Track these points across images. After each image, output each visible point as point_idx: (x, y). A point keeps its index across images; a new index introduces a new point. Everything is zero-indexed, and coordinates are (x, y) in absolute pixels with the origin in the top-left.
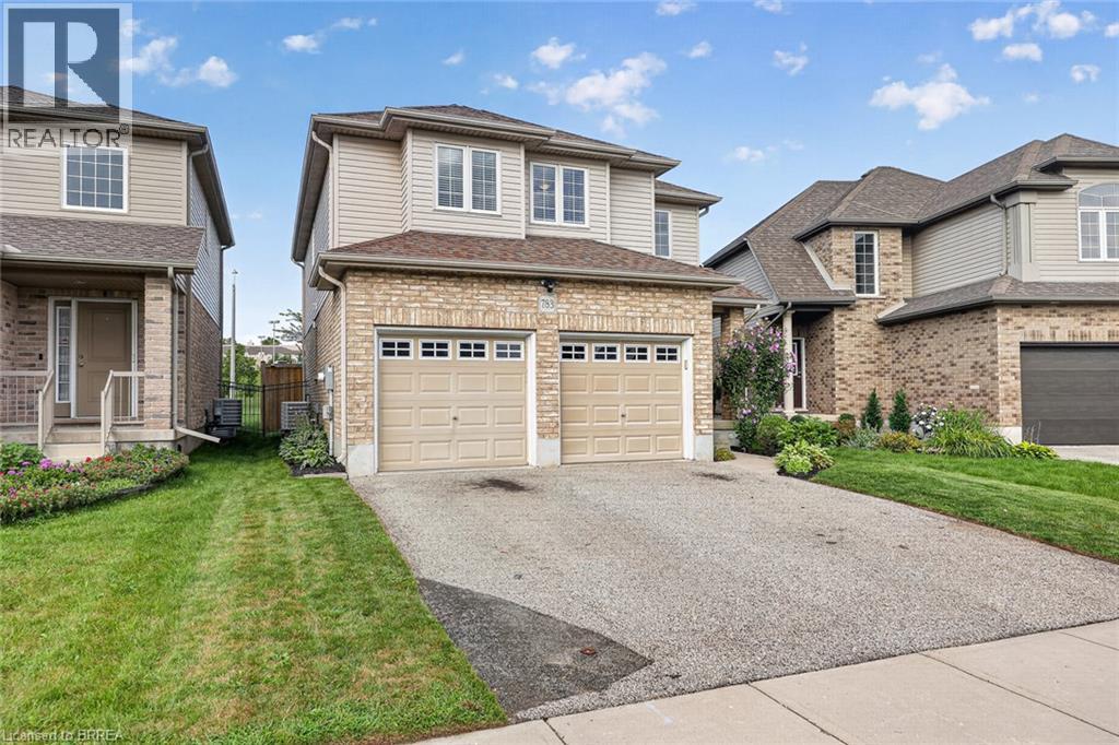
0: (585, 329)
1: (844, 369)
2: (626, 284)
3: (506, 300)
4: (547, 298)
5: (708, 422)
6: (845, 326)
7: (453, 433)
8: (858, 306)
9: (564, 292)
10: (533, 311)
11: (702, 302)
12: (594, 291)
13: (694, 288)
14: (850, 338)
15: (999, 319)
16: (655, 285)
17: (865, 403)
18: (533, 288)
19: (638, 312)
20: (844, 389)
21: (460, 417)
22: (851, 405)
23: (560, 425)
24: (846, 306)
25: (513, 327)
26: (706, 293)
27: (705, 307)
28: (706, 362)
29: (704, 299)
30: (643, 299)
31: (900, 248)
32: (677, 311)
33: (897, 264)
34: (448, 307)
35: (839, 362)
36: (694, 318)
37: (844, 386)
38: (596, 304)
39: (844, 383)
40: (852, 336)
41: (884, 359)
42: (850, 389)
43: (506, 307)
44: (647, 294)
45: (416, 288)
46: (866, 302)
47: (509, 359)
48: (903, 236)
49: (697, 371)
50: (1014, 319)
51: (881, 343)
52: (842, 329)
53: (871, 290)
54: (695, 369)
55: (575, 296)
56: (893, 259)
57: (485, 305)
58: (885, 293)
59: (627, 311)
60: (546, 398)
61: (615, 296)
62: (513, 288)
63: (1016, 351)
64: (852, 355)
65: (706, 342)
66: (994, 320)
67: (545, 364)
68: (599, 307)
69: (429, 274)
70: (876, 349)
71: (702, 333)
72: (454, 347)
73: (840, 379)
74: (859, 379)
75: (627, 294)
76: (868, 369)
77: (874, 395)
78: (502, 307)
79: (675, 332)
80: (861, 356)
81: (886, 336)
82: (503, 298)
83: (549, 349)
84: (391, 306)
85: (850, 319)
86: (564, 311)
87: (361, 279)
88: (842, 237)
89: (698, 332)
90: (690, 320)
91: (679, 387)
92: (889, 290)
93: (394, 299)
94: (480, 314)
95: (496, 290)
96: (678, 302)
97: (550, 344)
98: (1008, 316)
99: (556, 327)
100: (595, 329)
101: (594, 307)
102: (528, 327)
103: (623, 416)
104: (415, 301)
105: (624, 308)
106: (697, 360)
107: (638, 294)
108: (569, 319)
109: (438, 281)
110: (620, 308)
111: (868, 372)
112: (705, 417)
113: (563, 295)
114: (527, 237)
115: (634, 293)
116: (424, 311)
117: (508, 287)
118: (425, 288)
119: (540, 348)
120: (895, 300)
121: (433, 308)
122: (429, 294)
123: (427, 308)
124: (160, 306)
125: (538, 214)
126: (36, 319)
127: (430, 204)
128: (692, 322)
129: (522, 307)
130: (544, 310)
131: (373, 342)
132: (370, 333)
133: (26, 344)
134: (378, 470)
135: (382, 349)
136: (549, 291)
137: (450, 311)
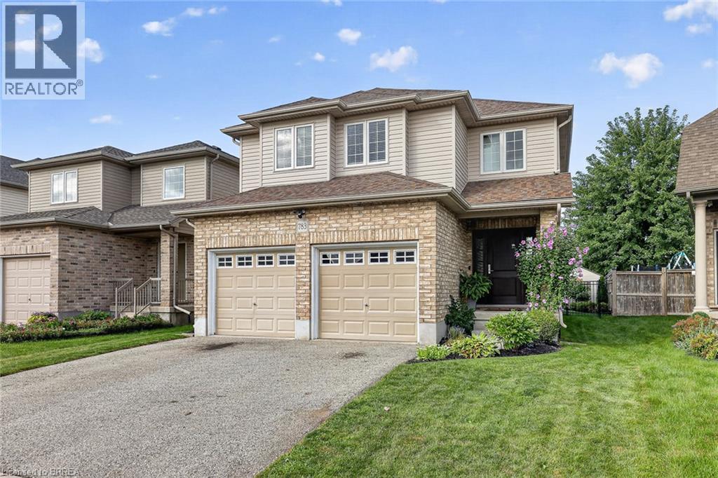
0: (329, 242)
2: (360, 205)
3: (276, 227)
4: (300, 222)
5: (431, 312)
7: (254, 313)
9: (312, 217)
10: (293, 232)
11: (426, 212)
12: (335, 214)
13: (419, 201)
16: (383, 203)
18: (293, 217)
19: (368, 226)
21: (258, 304)
25: (280, 244)
26: (430, 203)
27: (428, 216)
28: (430, 262)
29: (427, 209)
30: (373, 216)
32: (402, 221)
34: (243, 234)
36: (418, 226)
38: (337, 223)
43: (276, 231)
44: (376, 211)
45: (225, 225)
47: (287, 265)
49: (422, 271)
54: (420, 268)
55: (321, 219)
57: (264, 231)
59: (359, 226)
60: (301, 292)
61: (351, 215)
62: (281, 218)
65: (429, 245)
67: (301, 268)
68: (338, 225)
69: (233, 215)
71: (425, 238)
72: (255, 259)
75: (360, 212)
78: (275, 231)
79: (400, 239)
82: (274, 225)
83: (303, 258)
84: (214, 238)
86: (314, 230)
87: (200, 223)
89: (421, 237)
90: (414, 228)
93: (216, 232)
94: (261, 237)
95: (270, 221)
96: (402, 215)
97: (304, 254)
99: (308, 242)
100: (335, 242)
101: (334, 226)
102: (290, 243)
103: (366, 305)
104: (225, 233)
105: (358, 224)
106: (422, 260)
107: (368, 212)
108: (317, 236)
109: (238, 219)
110: (354, 224)
112: (429, 308)
113: (313, 219)
114: (331, 179)
115: (365, 212)
116: (230, 239)
117: (277, 217)
118: (230, 224)
121: (236, 236)
122: (233, 227)
123: (232, 236)
124: (166, 245)
125: (351, 160)
126: (152, 253)
127: (272, 168)
128: (417, 229)
129: (286, 230)
130: (299, 231)
131: (207, 259)
132: (204, 254)
133: (149, 265)
134: (215, 334)
135: (218, 262)
136: (300, 217)
137: (244, 237)
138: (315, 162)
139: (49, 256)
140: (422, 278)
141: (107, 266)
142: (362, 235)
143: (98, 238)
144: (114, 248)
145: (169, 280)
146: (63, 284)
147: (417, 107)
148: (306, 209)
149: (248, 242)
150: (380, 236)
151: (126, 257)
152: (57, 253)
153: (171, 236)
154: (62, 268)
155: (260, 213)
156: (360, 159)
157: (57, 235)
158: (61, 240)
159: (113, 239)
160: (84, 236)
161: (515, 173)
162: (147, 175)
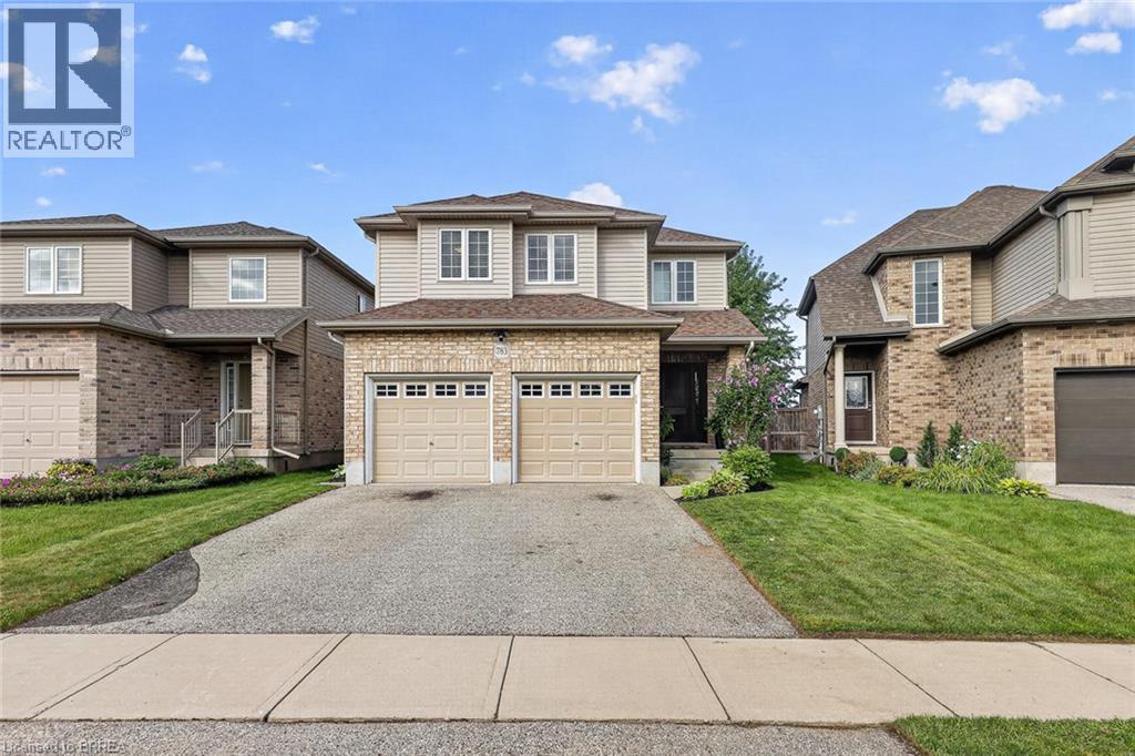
0: (535, 370)
1: (899, 402)
2: (573, 331)
3: (467, 349)
4: (501, 346)
5: (654, 450)
6: (900, 357)
7: (430, 454)
8: (919, 337)
9: (516, 340)
10: (488, 357)
11: (649, 343)
12: (544, 338)
13: (641, 330)
14: (905, 371)
15: (1025, 344)
16: (601, 330)
17: (921, 436)
18: (491, 339)
19: (585, 354)
20: (899, 422)
21: (435, 442)
22: (907, 438)
23: (517, 448)
24: (903, 337)
25: (471, 371)
26: (652, 334)
27: (651, 347)
28: (653, 397)
29: (650, 340)
30: (589, 343)
31: (969, 272)
32: (622, 352)
33: (965, 290)
34: (419, 357)
35: (894, 395)
36: (640, 357)
37: (899, 418)
38: (546, 349)
39: (898, 415)
40: (910, 367)
41: (947, 390)
42: (906, 421)
44: (593, 339)
45: (393, 345)
46: (926, 332)
47: (476, 396)
48: (972, 260)
49: (644, 405)
50: (1046, 342)
51: (944, 373)
52: (898, 361)
53: (935, 318)
54: (642, 403)
55: (526, 343)
56: (960, 285)
57: (449, 354)
58: (949, 322)
59: (574, 354)
61: (563, 342)
62: (472, 340)
63: (1050, 378)
64: (909, 387)
65: (653, 378)
66: (1021, 345)
67: (500, 400)
68: (547, 352)
69: (405, 332)
70: (938, 380)
71: (648, 370)
72: (431, 388)
73: (894, 412)
74: (916, 411)
75: (574, 339)
76: (927, 401)
77: (930, 428)
78: (465, 356)
79: (620, 370)
80: (918, 387)
81: (949, 366)
82: (464, 348)
83: (502, 388)
84: (376, 358)
85: (905, 351)
86: (517, 356)
87: (354, 339)
88: (898, 268)
89: (644, 370)
90: (636, 359)
91: (631, 419)
92: (953, 318)
93: (379, 353)
94: (445, 361)
95: (458, 342)
96: (624, 344)
97: (504, 383)
98: (1038, 339)
99: (510, 370)
100: (544, 371)
101: (543, 352)
102: (485, 370)
103: (577, 444)
104: (395, 354)
105: (571, 352)
106: (644, 395)
107: (584, 339)
108: (521, 363)
109: (412, 338)
110: (567, 352)
111: (928, 404)
112: (652, 445)
113: (516, 343)
114: (514, 296)
115: (580, 339)
116: (401, 361)
117: (468, 339)
118: (402, 343)
119: (497, 388)
120: (962, 328)
121: (408, 359)
122: (405, 348)
123: (403, 359)
124: (260, 365)
125: (532, 276)
126: (212, 375)
127: (436, 277)
128: (638, 361)
129: (481, 355)
130: (499, 356)
131: (364, 386)
132: (361, 379)
133: (207, 392)
134: (372, 482)
135: (376, 391)
136: (501, 340)
137: (420, 360)
138: (493, 274)
139: (78, 375)
140: (644, 414)
141: (157, 391)
142: (576, 365)
143: (146, 351)
144: (165, 365)
145: (265, 412)
146: (103, 416)
147: (612, 225)
148: (507, 330)
149: (427, 367)
150: (597, 366)
151: (179, 379)
152: (95, 371)
153: (269, 352)
154: (101, 392)
155: (444, 332)
156: (544, 276)
157: (95, 344)
158: (100, 350)
159: (163, 354)
160: (129, 347)
161: (685, 305)
162: (200, 265)
